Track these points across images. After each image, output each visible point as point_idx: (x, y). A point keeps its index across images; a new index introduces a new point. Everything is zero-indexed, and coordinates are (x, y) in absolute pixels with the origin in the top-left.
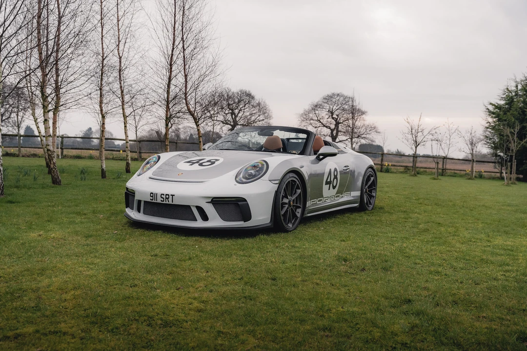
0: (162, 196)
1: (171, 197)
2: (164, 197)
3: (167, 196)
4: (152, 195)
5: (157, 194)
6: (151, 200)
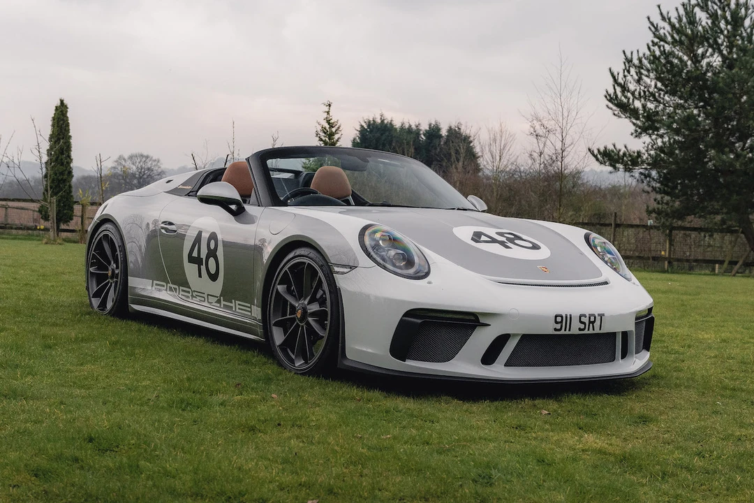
0: (582, 319)
1: (598, 319)
2: (586, 320)
3: (592, 319)
4: (559, 319)
5: (570, 315)
6: (556, 330)
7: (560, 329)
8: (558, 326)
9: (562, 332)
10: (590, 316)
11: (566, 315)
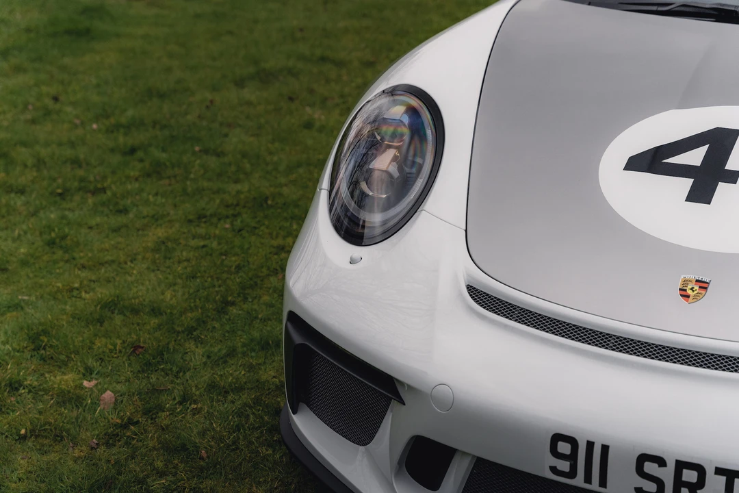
0: (650, 467)
1: (718, 482)
2: (664, 473)
3: (690, 476)
4: (564, 448)
5: (605, 449)
6: (554, 470)
7: (572, 474)
8: (564, 466)
9: (579, 481)
10: (681, 465)
11: (590, 445)
